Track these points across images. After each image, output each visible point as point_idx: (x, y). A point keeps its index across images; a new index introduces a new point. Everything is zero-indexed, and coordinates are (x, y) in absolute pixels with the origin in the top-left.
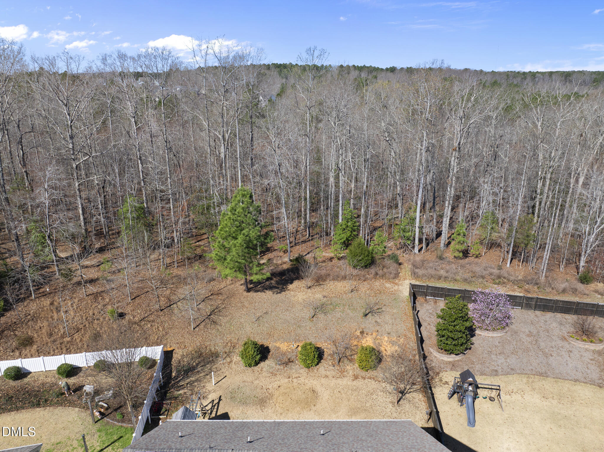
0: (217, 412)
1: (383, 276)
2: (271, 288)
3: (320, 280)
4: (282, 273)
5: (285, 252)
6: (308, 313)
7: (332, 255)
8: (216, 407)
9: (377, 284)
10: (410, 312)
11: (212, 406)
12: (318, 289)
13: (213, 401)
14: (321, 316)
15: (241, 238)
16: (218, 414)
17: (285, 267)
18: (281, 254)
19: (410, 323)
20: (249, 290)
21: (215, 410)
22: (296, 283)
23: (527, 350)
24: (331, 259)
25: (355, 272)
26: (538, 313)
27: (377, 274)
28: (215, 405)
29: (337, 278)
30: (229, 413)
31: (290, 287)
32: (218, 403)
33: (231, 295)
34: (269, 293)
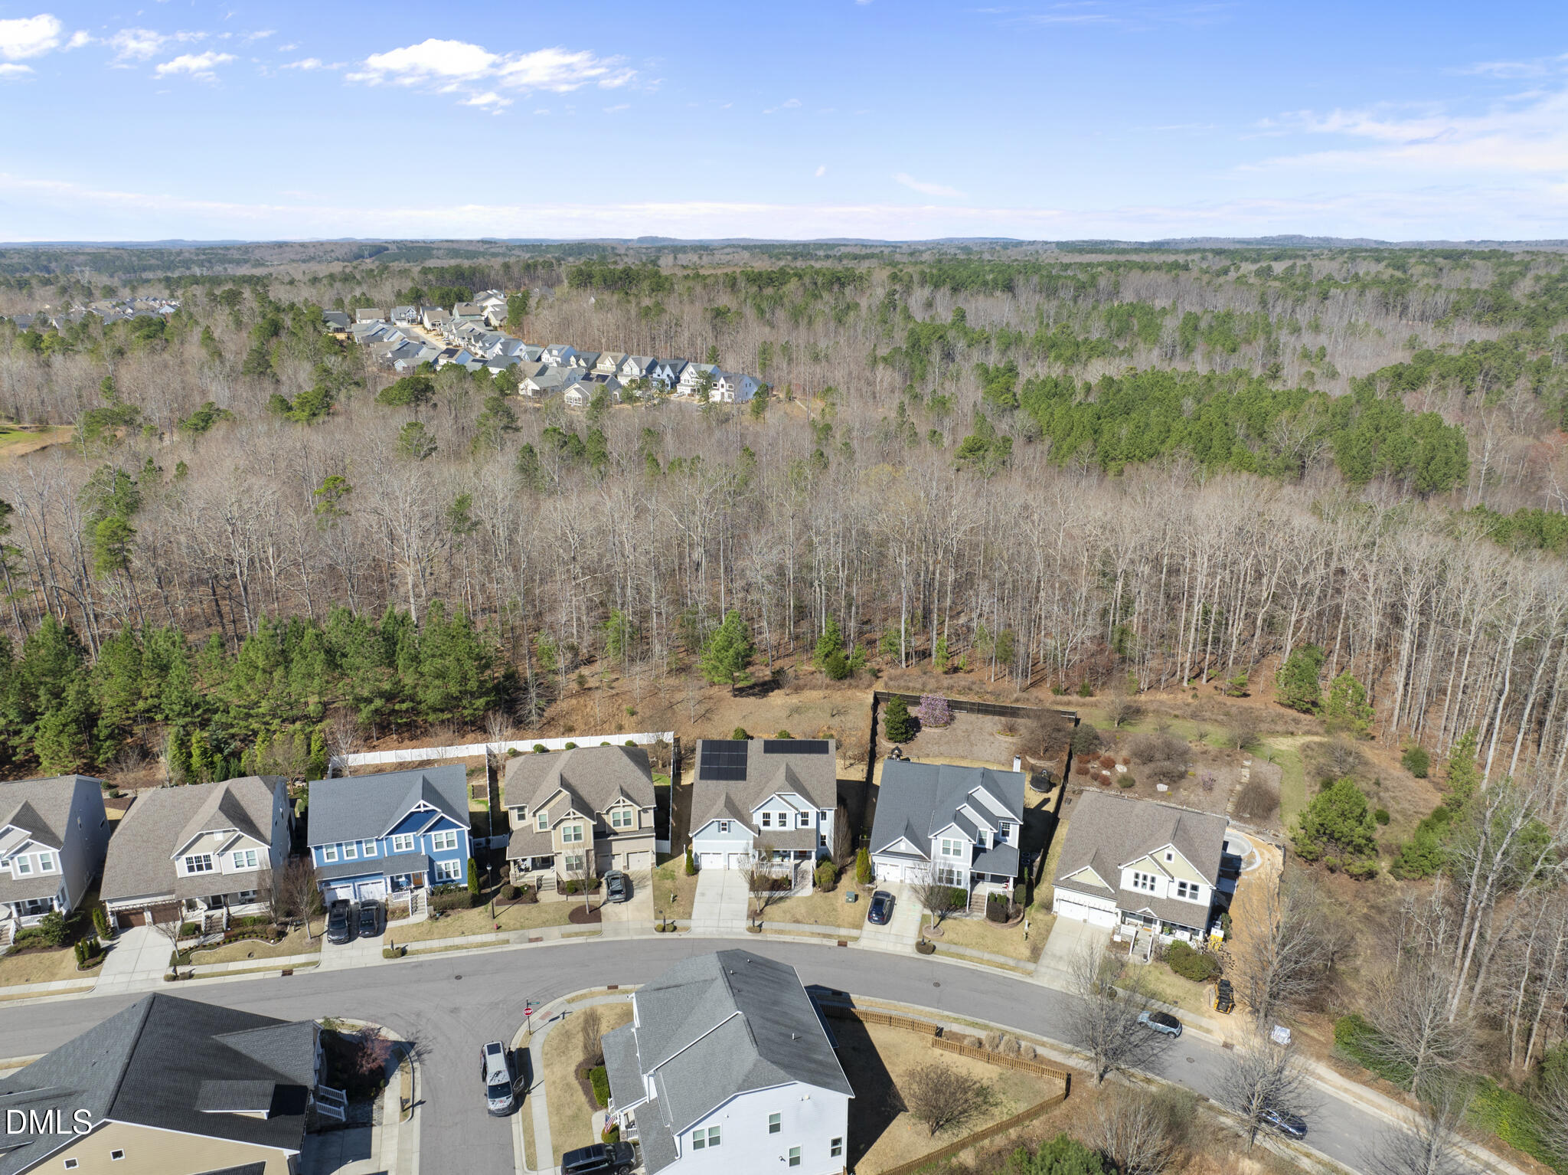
1: (857, 687)
2: (754, 695)
3: (798, 689)
4: (764, 684)
5: (767, 665)
6: (785, 714)
7: (814, 669)
9: (849, 693)
10: (871, 713)
12: (795, 696)
14: (796, 716)
15: (731, 652)
17: (766, 679)
18: (763, 667)
19: (869, 722)
20: (735, 696)
22: (776, 691)
23: (959, 741)
24: (813, 673)
25: (832, 683)
26: (980, 716)
27: (850, 685)
29: (814, 688)
31: (771, 694)
33: (721, 699)
34: (752, 698)
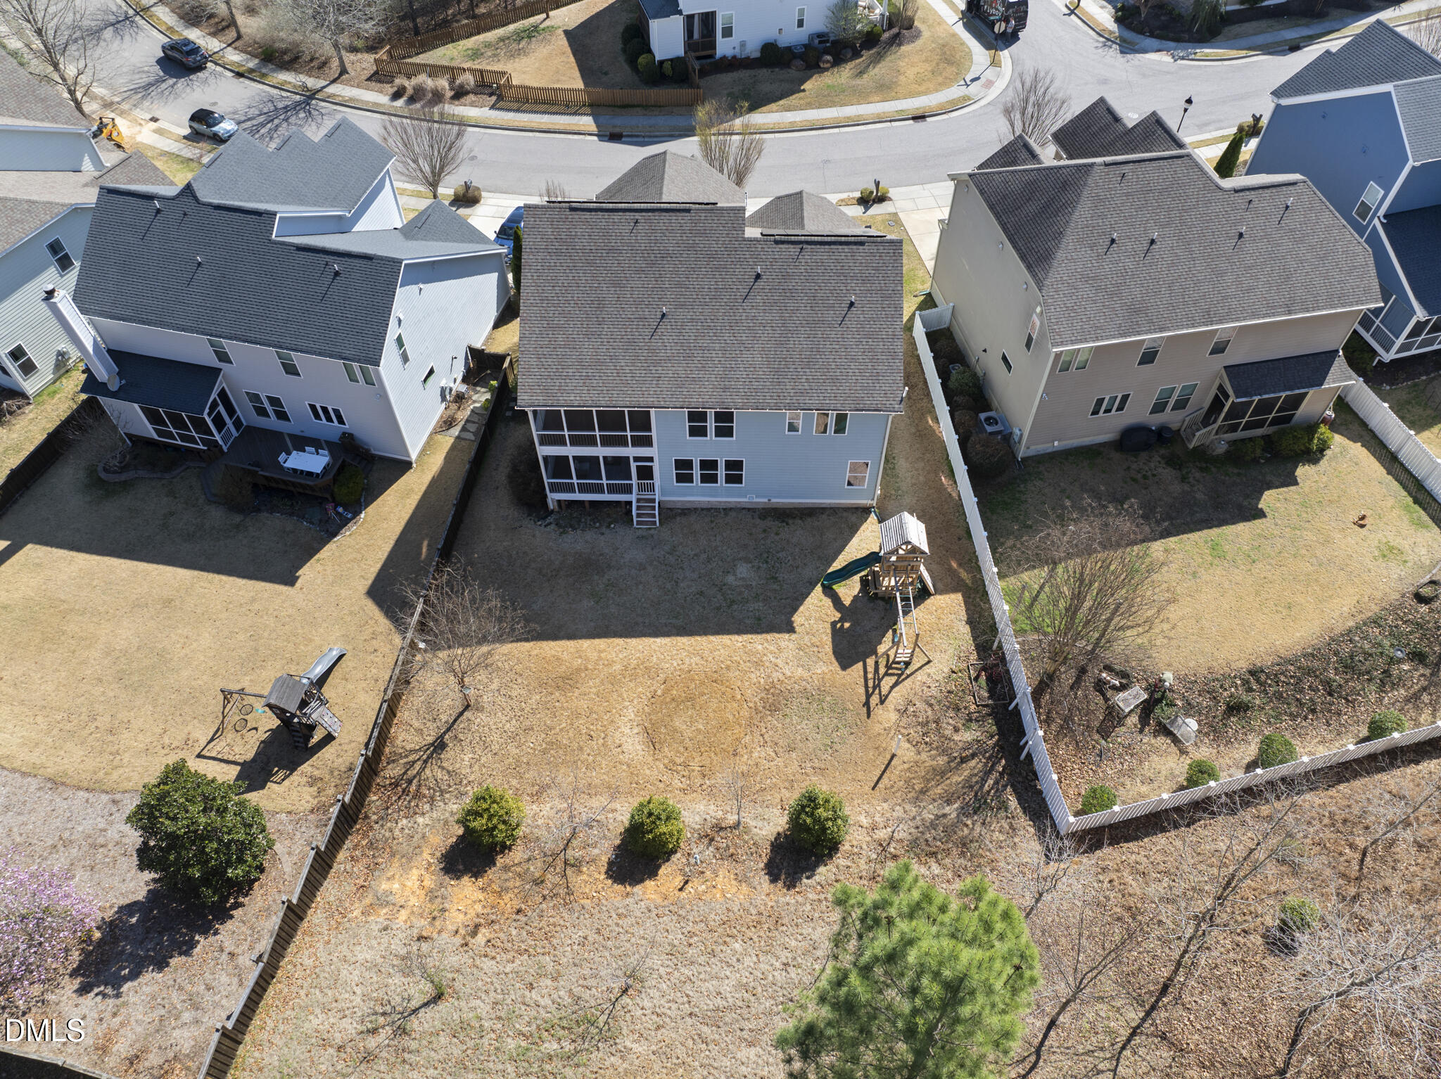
0: (865, 672)
8: (871, 684)
11: (879, 685)
13: (882, 702)
16: (861, 664)
21: (870, 676)
28: (874, 688)
30: (838, 668)
32: (868, 696)
